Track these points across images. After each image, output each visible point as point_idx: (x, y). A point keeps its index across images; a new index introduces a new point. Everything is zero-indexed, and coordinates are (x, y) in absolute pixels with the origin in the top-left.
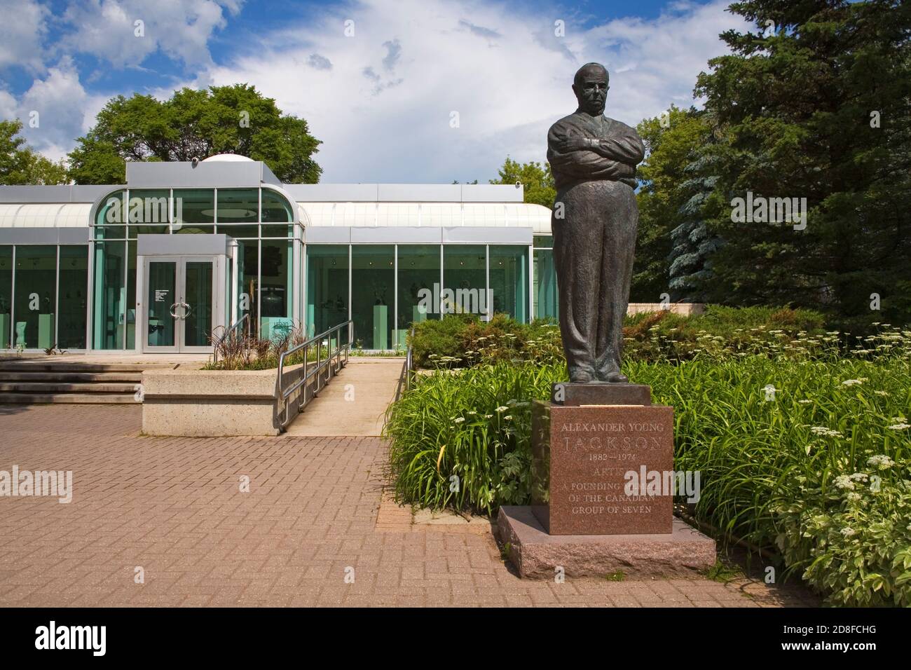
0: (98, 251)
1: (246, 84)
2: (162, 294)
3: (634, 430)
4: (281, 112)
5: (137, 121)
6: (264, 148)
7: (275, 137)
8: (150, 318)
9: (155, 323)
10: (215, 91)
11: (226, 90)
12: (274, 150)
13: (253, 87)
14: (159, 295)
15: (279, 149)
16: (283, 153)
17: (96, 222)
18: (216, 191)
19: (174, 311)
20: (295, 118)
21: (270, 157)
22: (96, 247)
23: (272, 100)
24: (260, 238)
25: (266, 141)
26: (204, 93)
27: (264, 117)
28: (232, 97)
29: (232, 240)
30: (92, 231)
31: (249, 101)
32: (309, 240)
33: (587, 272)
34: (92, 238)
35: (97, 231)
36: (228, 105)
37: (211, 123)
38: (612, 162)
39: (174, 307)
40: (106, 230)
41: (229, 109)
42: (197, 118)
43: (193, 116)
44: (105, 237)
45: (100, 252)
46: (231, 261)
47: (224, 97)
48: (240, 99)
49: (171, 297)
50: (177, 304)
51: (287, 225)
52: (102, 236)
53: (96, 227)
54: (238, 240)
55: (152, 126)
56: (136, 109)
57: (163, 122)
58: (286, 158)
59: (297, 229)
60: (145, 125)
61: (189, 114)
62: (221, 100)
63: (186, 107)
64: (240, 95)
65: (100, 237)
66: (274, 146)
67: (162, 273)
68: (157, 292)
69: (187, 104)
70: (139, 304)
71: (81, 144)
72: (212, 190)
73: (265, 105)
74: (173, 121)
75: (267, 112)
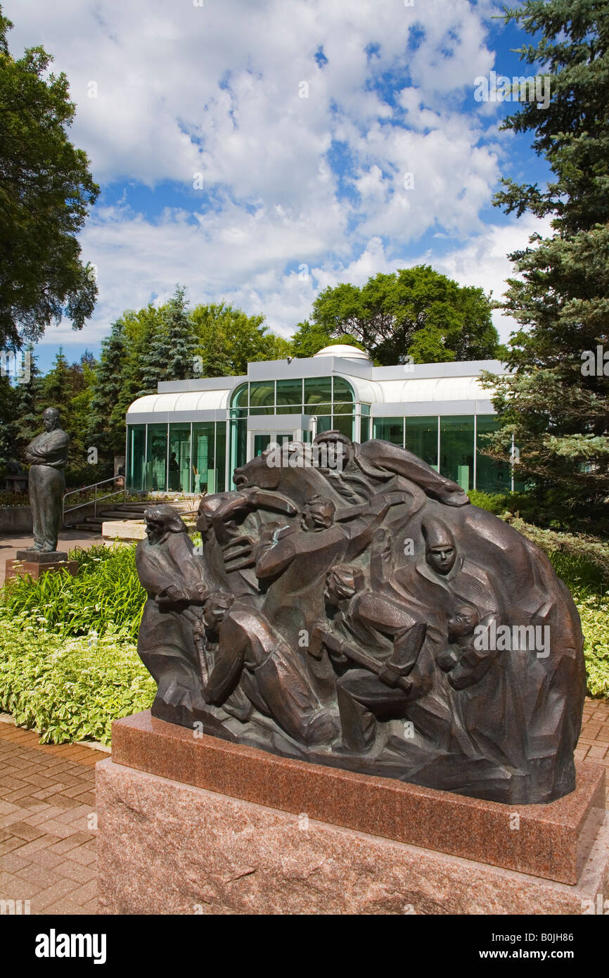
0: (232, 426)
1: (425, 265)
4: (457, 285)
5: (338, 306)
7: (445, 309)
11: (410, 272)
13: (430, 267)
15: (449, 318)
17: (231, 406)
18: (304, 380)
20: (473, 287)
22: (231, 423)
23: (447, 276)
24: (332, 414)
25: (437, 313)
26: (393, 276)
27: (436, 292)
28: (411, 278)
29: (313, 417)
30: (228, 412)
31: (424, 280)
34: (228, 418)
35: (232, 412)
36: (407, 285)
37: (393, 302)
40: (238, 411)
41: (407, 288)
42: (384, 298)
43: (380, 297)
44: (238, 417)
45: (234, 427)
46: (311, 433)
47: (406, 278)
48: (417, 278)
51: (351, 404)
52: (235, 415)
53: (231, 409)
54: (318, 417)
56: (338, 296)
57: (358, 305)
59: (358, 407)
60: (344, 307)
61: (378, 295)
62: (401, 280)
63: (377, 289)
64: (418, 275)
65: (234, 417)
66: (444, 316)
67: (261, 443)
69: (377, 287)
71: (300, 327)
72: (301, 380)
73: (438, 282)
74: (366, 303)
75: (440, 287)
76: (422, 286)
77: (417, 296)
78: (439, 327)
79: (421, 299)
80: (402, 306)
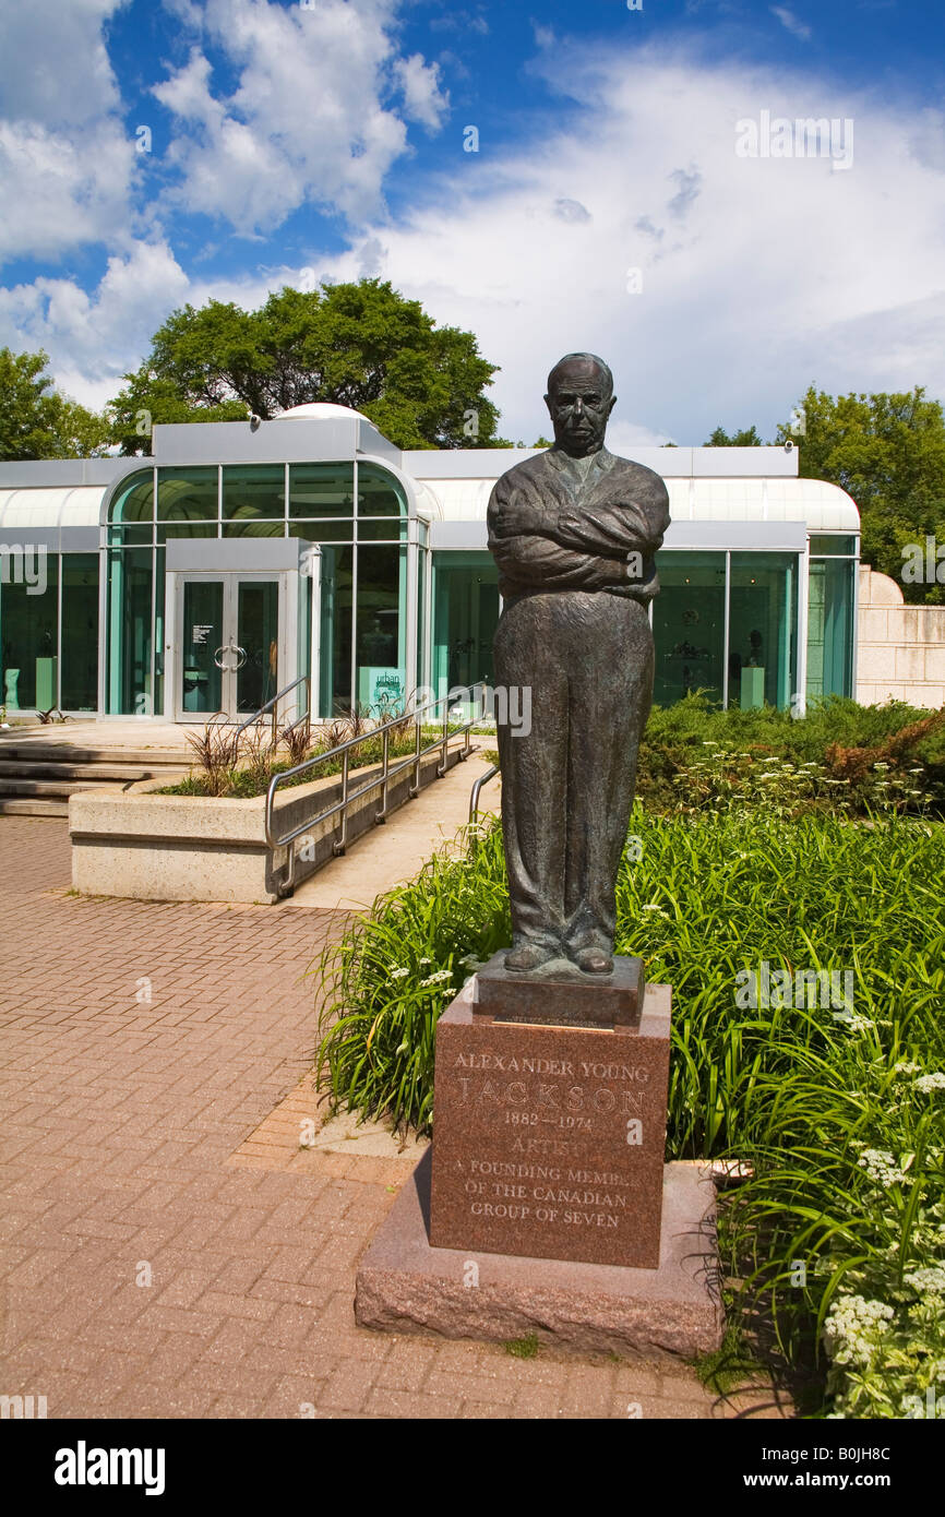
0: (113, 563)
1: (378, 280)
2: (203, 632)
3: (591, 1074)
4: (433, 322)
5: (211, 346)
6: (404, 381)
7: (421, 363)
8: (186, 669)
9: (193, 676)
10: (330, 291)
11: (348, 290)
12: (420, 385)
13: (389, 284)
14: (198, 634)
15: (428, 382)
16: (433, 389)
17: (110, 519)
18: (287, 467)
19: (220, 658)
20: (458, 330)
21: (413, 396)
22: (111, 556)
23: (418, 303)
24: (355, 541)
25: (406, 371)
26: (314, 297)
27: (403, 332)
28: (355, 302)
29: (310, 546)
30: (104, 532)
31: (381, 307)
32: (434, 543)
33: (535, 765)
34: (104, 543)
35: (112, 533)
36: (348, 314)
37: (322, 344)
38: (585, 557)
39: (221, 652)
40: (127, 531)
41: (350, 320)
42: (301, 336)
43: (295, 334)
44: (124, 543)
45: (117, 566)
46: (310, 580)
47: (343, 301)
48: (367, 303)
49: (216, 637)
50: (224, 648)
51: (398, 521)
52: (119, 539)
53: (110, 527)
54: (321, 546)
55: (232, 353)
56: (209, 324)
57: (250, 347)
58: (439, 396)
59: (413, 527)
60: (225, 349)
61: (289, 330)
62: (338, 307)
63: (286, 319)
64: (368, 298)
65: (117, 542)
66: (420, 377)
67: (202, 599)
68: (196, 629)
69: (286, 314)
70: (168, 648)
71: (129, 383)
72: (283, 465)
73: (406, 313)
74: (264, 343)
75: (410, 323)
76: (379, 318)
77: (371, 336)
78: (409, 397)
79: (379, 342)
80: (338, 354)
